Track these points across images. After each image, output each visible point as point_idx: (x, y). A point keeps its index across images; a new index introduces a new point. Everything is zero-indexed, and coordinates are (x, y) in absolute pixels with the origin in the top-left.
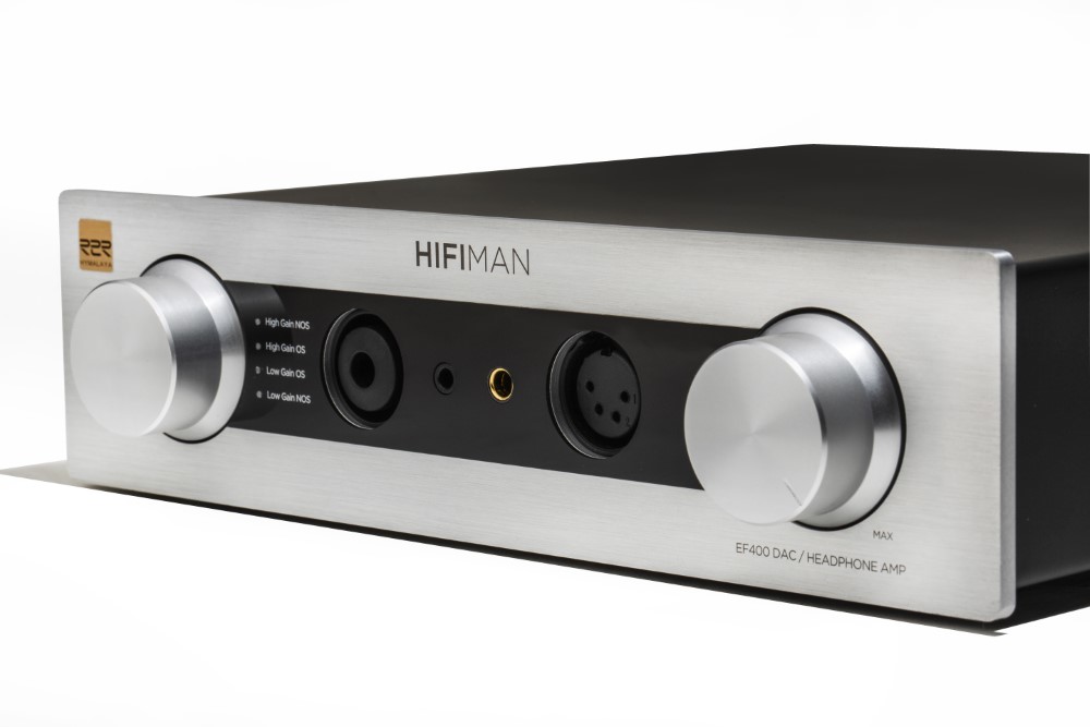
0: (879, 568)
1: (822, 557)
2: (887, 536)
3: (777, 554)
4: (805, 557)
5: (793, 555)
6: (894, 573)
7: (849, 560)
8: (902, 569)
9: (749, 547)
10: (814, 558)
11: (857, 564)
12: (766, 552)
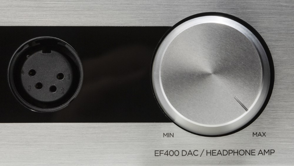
0: (256, 153)
1: (217, 152)
2: (262, 135)
3: (184, 153)
4: (205, 153)
5: (196, 153)
6: (267, 155)
7: (236, 151)
8: (273, 151)
9: (164, 152)
10: (212, 153)
11: (242, 153)
12: (177, 153)
